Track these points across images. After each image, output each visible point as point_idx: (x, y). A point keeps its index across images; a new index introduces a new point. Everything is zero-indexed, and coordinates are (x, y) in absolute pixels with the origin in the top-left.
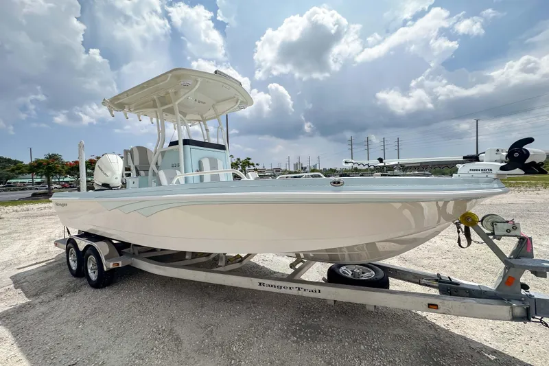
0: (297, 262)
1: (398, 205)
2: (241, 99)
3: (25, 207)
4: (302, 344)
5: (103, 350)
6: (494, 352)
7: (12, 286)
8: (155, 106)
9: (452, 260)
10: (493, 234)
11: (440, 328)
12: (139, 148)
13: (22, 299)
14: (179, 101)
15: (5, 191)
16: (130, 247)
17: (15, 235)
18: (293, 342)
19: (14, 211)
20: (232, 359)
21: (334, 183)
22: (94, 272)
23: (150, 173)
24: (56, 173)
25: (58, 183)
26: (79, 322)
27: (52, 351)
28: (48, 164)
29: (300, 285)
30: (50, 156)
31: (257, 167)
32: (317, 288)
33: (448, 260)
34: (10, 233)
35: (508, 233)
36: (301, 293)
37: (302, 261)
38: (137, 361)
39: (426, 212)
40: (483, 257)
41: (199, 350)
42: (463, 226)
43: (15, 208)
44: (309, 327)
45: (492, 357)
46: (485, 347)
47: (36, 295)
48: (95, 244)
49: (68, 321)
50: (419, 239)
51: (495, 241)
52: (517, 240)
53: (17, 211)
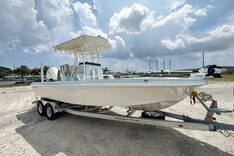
0: (130, 110)
1: (168, 89)
2: (107, 46)
3: (14, 88)
4: (132, 140)
5: (58, 142)
6: (204, 143)
7: (17, 119)
8: (73, 48)
9: (190, 110)
10: (203, 99)
11: (184, 135)
12: (66, 65)
13: (22, 124)
14: (83, 47)
15: (3, 81)
16: (63, 104)
17: (12, 99)
18: (129, 139)
19: (9, 90)
20: (107, 145)
21: (145, 80)
22: (50, 114)
23: (71, 75)
24: (26, 74)
25: (26, 78)
26: (47, 132)
27: (39, 142)
28: (23, 70)
29: (132, 119)
30: (22, 66)
31: (110, 72)
32: (138, 119)
33: (188, 110)
34: (10, 99)
35: (208, 99)
36: (132, 121)
37: (131, 110)
38: (72, 146)
39: (179, 91)
40: (203, 109)
41: (94, 142)
42: (192, 96)
43: (10, 88)
44: (135, 134)
45: (203, 145)
46: (200, 141)
47: (27, 122)
48: (50, 103)
49: (43, 132)
50: (177, 101)
51: (204, 102)
52: (212, 102)
53: (11, 90)
